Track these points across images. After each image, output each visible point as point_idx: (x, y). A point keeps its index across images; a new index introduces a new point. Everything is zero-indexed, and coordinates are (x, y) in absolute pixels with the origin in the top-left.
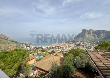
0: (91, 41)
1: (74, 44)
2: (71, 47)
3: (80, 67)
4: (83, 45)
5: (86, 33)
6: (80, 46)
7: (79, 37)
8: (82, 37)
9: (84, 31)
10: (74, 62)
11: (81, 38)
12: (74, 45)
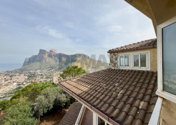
0: (52, 68)
1: (22, 75)
2: (15, 84)
3: (46, 111)
4: (42, 75)
5: (46, 56)
6: (36, 77)
7: (33, 61)
8: (40, 61)
9: (42, 52)
10: (33, 109)
11: (38, 63)
12: (22, 78)
